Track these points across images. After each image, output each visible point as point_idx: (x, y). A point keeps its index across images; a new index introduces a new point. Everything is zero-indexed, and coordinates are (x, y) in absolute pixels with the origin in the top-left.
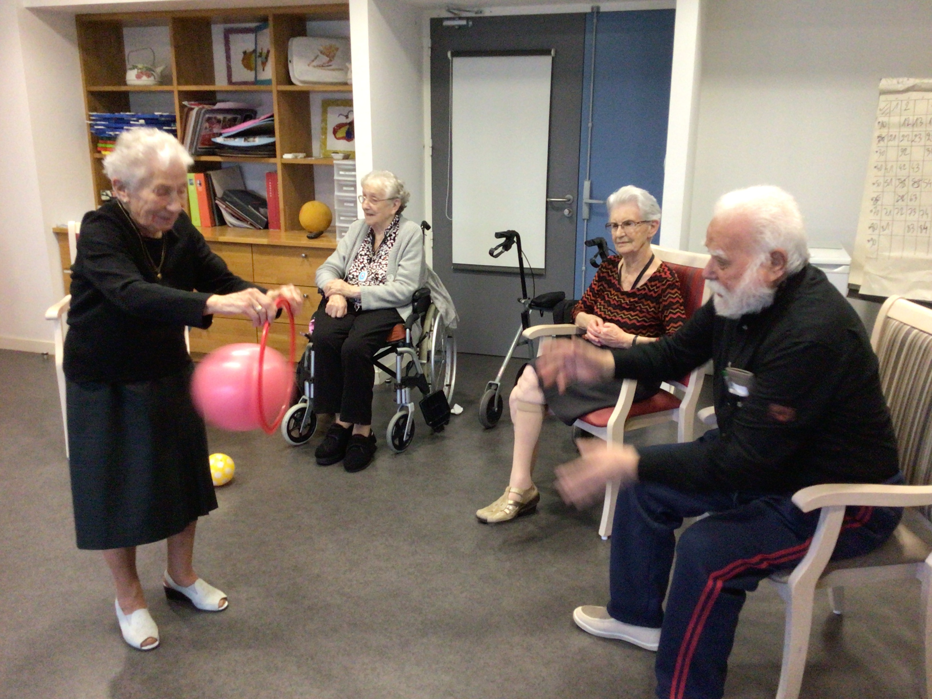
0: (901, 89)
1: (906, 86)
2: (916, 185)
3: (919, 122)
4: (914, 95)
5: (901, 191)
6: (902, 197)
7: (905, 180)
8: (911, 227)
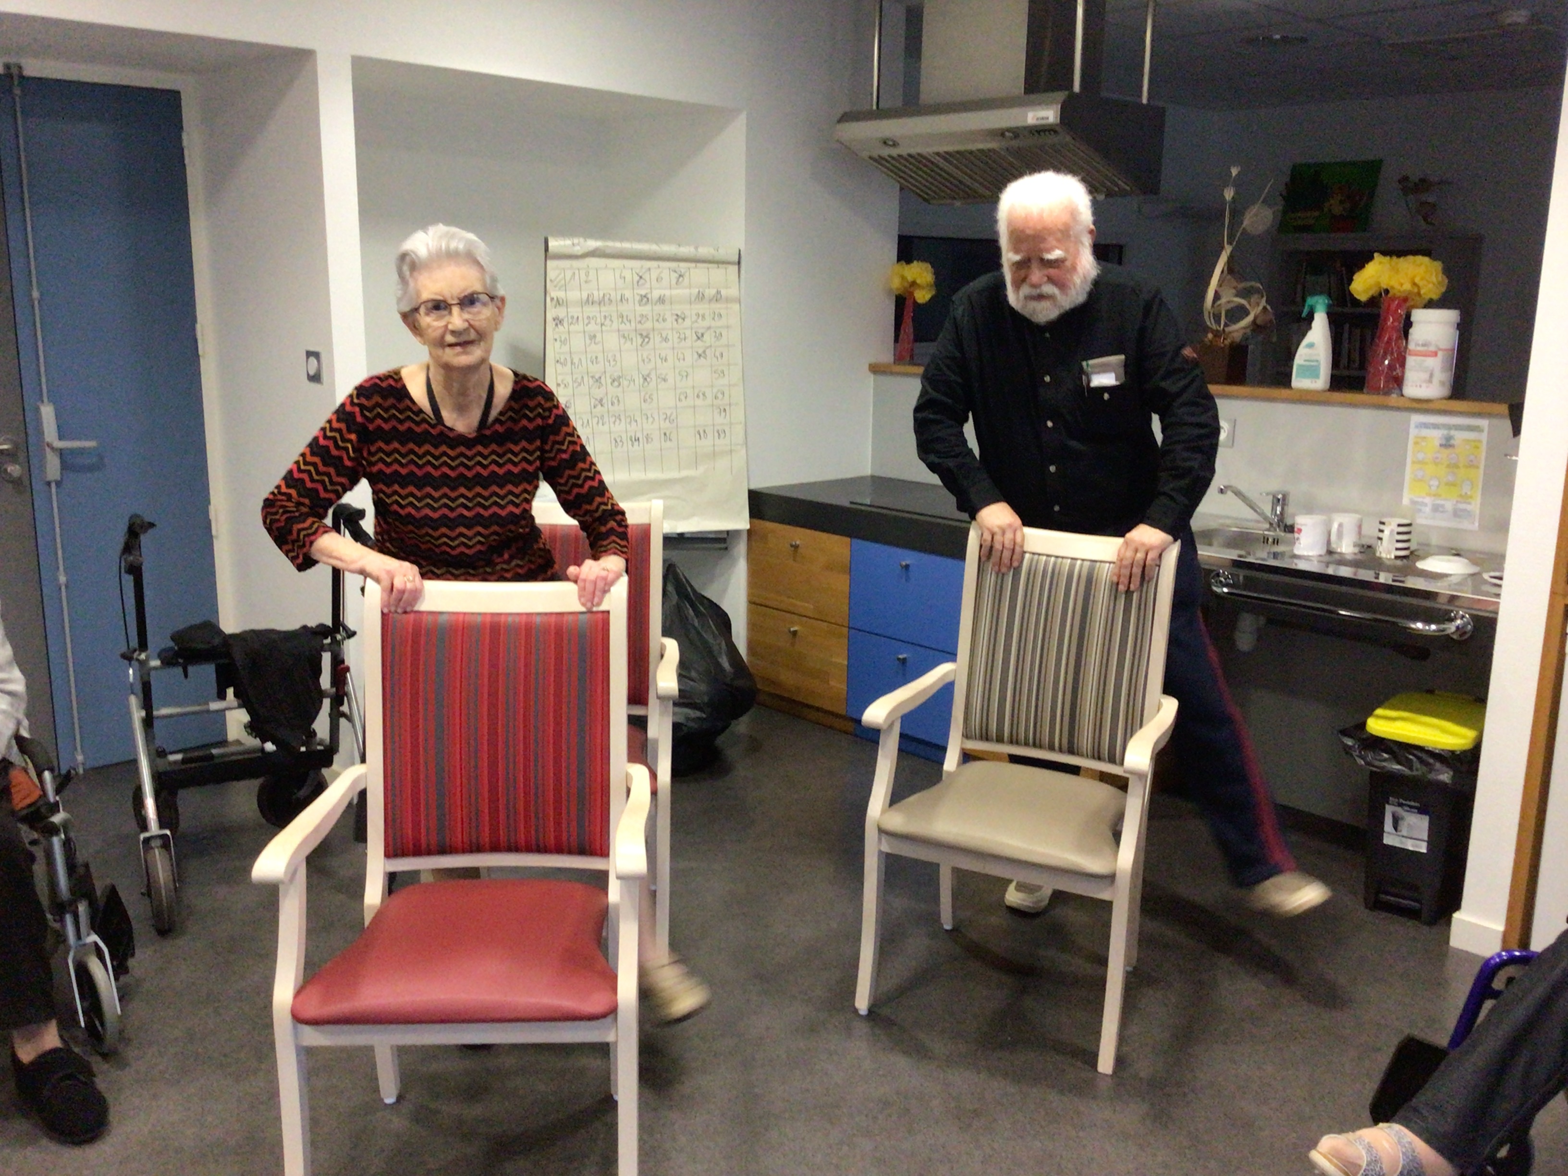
0: (580, 253)
1: (585, 250)
2: (616, 383)
3: (606, 299)
4: (594, 262)
5: (598, 393)
6: (601, 401)
7: (600, 378)
8: (618, 440)
